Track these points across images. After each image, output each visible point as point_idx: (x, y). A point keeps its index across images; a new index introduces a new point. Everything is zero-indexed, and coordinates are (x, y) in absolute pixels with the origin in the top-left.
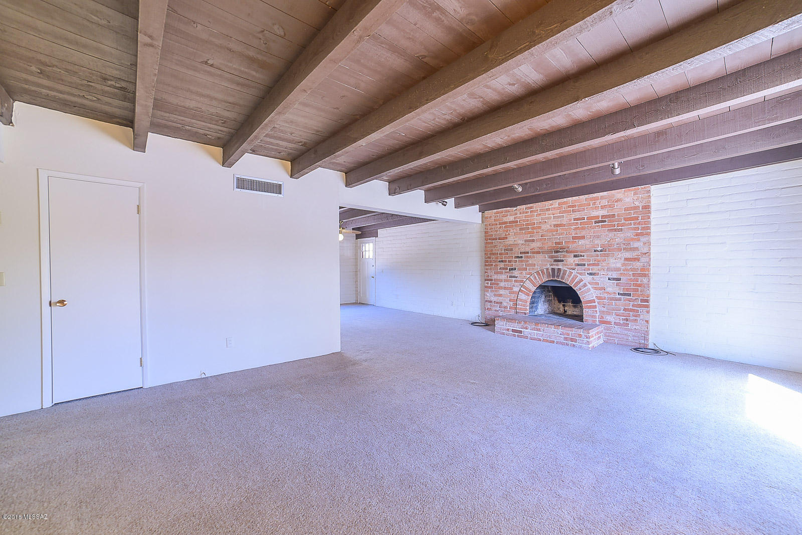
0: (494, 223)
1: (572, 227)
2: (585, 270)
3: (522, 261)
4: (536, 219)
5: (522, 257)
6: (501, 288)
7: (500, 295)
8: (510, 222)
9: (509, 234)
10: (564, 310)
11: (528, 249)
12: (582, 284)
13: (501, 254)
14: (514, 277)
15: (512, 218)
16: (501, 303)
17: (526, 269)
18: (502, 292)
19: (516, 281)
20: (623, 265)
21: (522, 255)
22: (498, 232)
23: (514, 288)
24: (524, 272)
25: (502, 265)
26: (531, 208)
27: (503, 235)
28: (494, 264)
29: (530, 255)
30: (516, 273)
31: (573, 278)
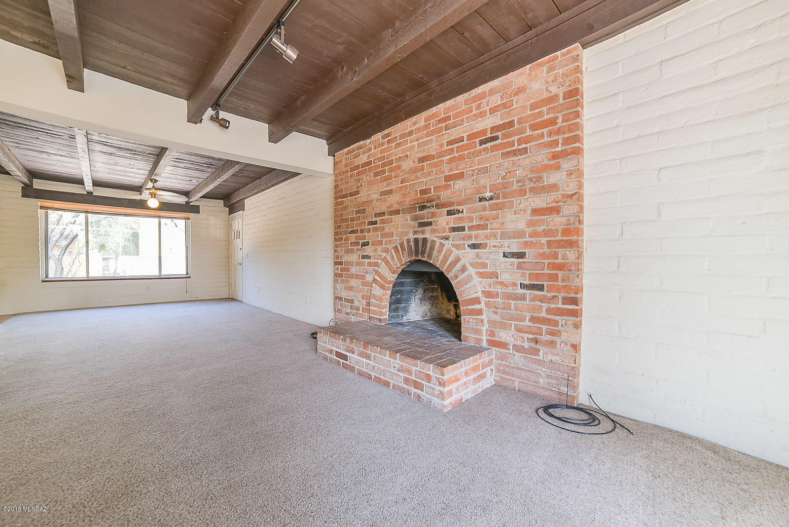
0: (344, 169)
1: (444, 159)
2: (464, 240)
3: (375, 230)
4: (396, 153)
5: (376, 223)
6: (351, 276)
7: (351, 288)
8: (364, 165)
9: (361, 186)
10: (456, 313)
11: (384, 208)
12: (458, 266)
13: (352, 220)
14: (368, 257)
15: (364, 158)
16: (352, 301)
17: (381, 243)
18: (354, 283)
19: (369, 264)
20: (530, 224)
21: (376, 219)
22: (349, 185)
23: (367, 276)
24: (379, 248)
25: (353, 238)
26: (388, 135)
27: (355, 189)
28: (344, 237)
29: (386, 217)
30: (368, 250)
31: (444, 256)
